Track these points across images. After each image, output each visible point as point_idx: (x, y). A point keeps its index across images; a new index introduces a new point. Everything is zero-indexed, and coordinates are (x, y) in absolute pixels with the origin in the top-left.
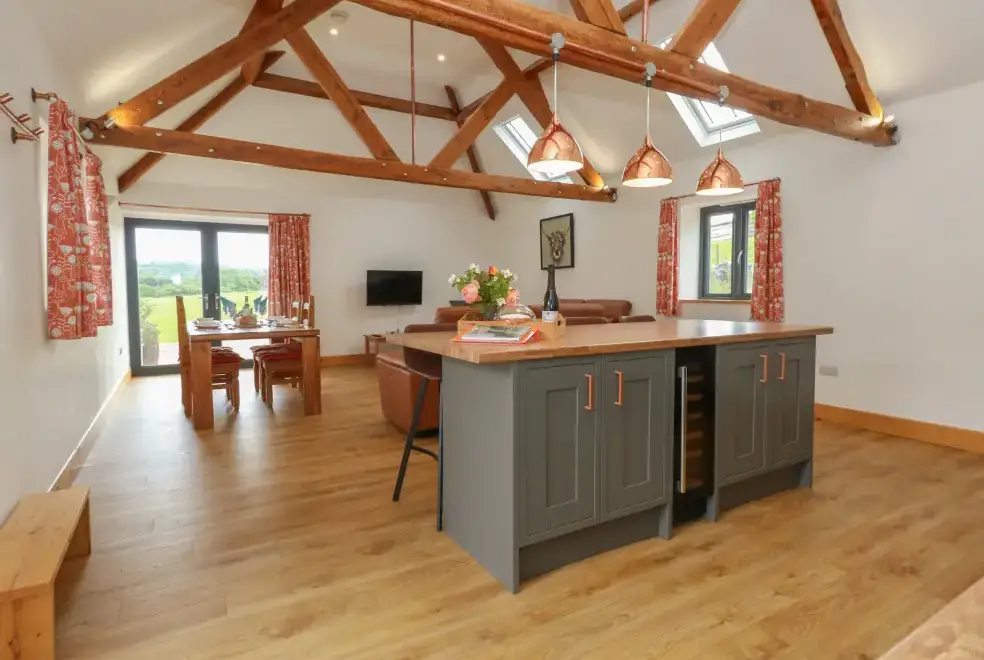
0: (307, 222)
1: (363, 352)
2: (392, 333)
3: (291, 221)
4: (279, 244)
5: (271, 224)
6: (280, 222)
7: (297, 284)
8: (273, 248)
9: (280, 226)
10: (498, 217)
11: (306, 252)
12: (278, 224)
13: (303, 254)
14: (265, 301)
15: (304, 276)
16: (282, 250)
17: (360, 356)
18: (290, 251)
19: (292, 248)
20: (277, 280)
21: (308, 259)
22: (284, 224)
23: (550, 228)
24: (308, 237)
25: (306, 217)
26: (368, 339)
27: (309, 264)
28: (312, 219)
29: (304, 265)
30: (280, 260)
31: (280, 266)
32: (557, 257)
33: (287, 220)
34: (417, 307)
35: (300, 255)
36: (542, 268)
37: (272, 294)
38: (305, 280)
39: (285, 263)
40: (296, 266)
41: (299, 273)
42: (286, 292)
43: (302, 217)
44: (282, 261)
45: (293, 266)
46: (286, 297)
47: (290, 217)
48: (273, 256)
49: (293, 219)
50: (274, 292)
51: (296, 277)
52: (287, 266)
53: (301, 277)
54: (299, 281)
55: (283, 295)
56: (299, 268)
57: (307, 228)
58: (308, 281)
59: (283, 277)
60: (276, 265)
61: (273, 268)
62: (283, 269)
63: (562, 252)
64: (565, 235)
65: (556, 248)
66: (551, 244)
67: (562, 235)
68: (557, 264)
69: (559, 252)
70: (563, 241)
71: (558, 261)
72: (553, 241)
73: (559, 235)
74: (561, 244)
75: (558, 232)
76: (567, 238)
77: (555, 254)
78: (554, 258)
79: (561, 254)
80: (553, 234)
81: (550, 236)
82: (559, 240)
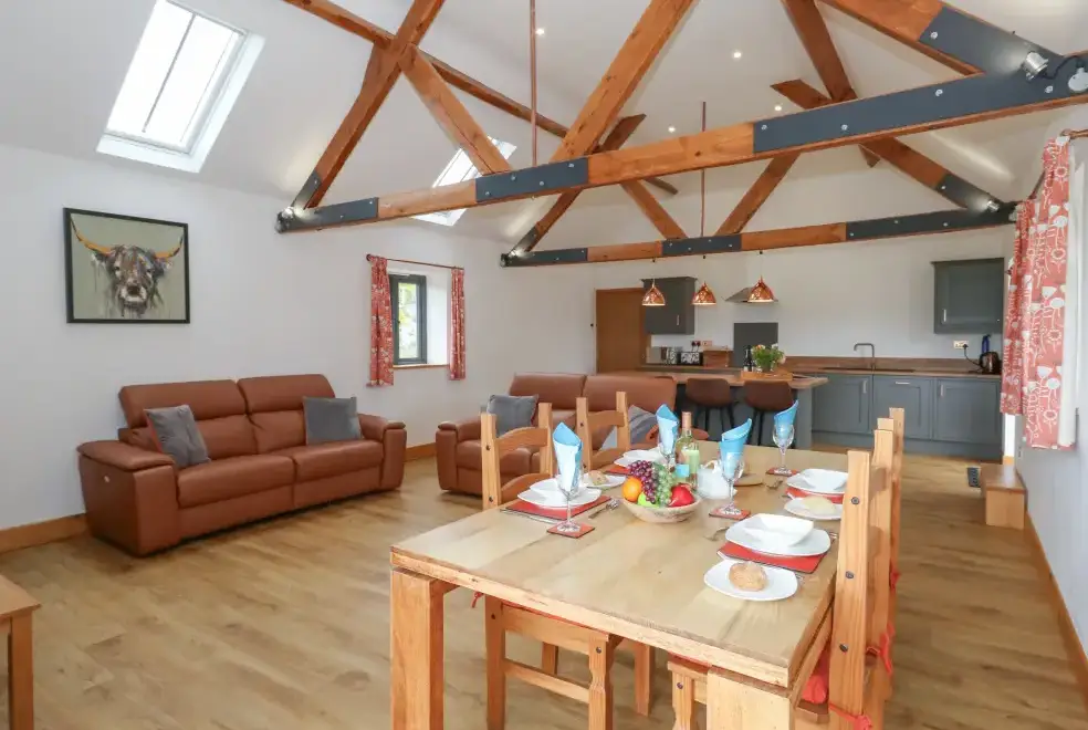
32: (131, 299)
36: (71, 319)
63: (152, 293)
64: (164, 260)
65: (130, 280)
66: (112, 270)
67: (153, 258)
68: (138, 314)
69: (143, 292)
70: (158, 272)
71: (140, 307)
72: (118, 264)
73: (141, 256)
74: (150, 275)
75: (136, 250)
76: (168, 266)
77: (124, 292)
78: (123, 300)
79: (150, 295)
80: (118, 250)
81: (106, 251)
82: (143, 266)
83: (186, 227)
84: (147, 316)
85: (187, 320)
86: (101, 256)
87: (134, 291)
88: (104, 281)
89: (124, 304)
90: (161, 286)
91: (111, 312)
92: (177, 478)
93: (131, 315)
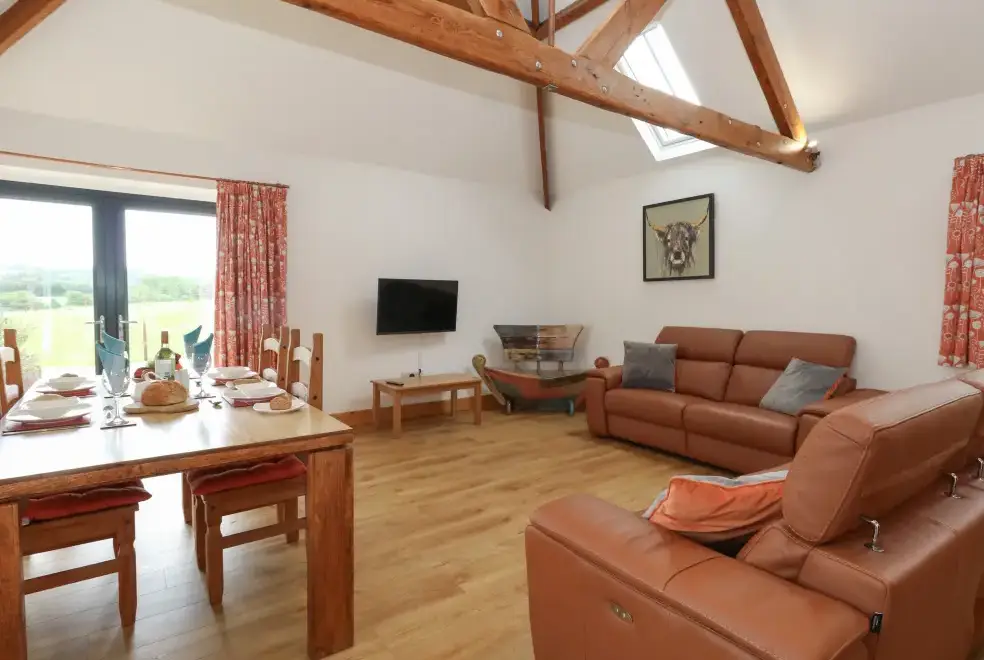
0: (284, 197)
1: (370, 406)
2: (412, 375)
3: (256, 193)
4: (235, 231)
5: (221, 196)
6: (236, 195)
7: (265, 300)
8: (224, 239)
9: (237, 201)
10: (557, 206)
11: (280, 248)
12: (232, 197)
13: (276, 252)
14: (207, 343)
15: (277, 288)
16: (240, 242)
17: (366, 412)
18: (252, 245)
19: (256, 239)
20: (230, 294)
21: (283, 258)
22: (243, 197)
23: (660, 219)
24: (283, 222)
25: (282, 189)
26: (377, 387)
27: (285, 267)
28: (290, 194)
29: (277, 268)
30: (235, 258)
31: (236, 270)
32: (678, 262)
33: (250, 192)
34: (449, 335)
35: (271, 251)
36: (646, 279)
37: (221, 316)
38: (278, 294)
39: (245, 265)
40: (264, 269)
41: (268, 281)
42: (246, 313)
43: (274, 189)
44: (240, 260)
45: (258, 270)
46: (245, 322)
47: (255, 187)
48: (224, 251)
49: (260, 190)
50: (224, 313)
51: (263, 288)
52: (249, 270)
53: (271, 289)
54: (269, 295)
55: (241, 319)
56: (268, 273)
57: (284, 207)
58: (283, 295)
59: (240, 288)
60: (229, 268)
61: (224, 273)
62: (241, 274)
63: (689, 255)
64: (696, 228)
65: (676, 249)
66: (666, 242)
67: (689, 228)
68: (678, 273)
69: (683, 255)
70: (693, 239)
71: (680, 268)
72: (669, 237)
73: (682, 229)
74: (687, 242)
75: (680, 224)
76: (699, 232)
77: (672, 257)
78: (671, 263)
79: (687, 257)
80: (670, 227)
81: (663, 230)
82: (683, 236)
83: (711, 197)
84: (684, 274)
85: (712, 275)
86: (661, 234)
87: (678, 256)
88: (662, 250)
89: (672, 267)
90: (694, 249)
91: (664, 272)
92: (607, 390)
93: (675, 274)
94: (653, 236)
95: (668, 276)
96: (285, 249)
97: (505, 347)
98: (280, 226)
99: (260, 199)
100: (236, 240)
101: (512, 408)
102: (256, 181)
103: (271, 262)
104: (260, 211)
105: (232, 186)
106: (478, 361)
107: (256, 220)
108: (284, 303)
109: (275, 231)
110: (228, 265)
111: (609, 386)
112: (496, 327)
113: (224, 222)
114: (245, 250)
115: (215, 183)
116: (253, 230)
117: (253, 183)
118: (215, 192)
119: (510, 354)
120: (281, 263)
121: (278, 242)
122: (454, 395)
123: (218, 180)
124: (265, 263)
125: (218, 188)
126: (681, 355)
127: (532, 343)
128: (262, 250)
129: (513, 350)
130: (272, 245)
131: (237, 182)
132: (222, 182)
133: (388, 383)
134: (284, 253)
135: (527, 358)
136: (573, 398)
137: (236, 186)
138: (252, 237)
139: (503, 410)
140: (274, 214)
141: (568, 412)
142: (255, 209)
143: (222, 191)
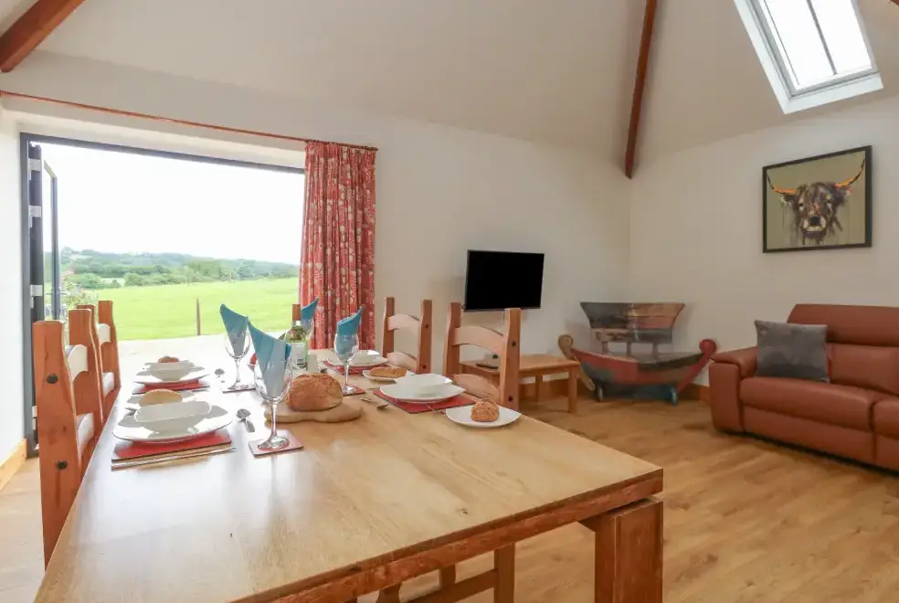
0: (373, 162)
2: (495, 356)
3: (345, 156)
4: (325, 199)
5: (310, 160)
6: (326, 157)
7: (354, 273)
8: (313, 205)
9: (326, 163)
10: (642, 173)
11: (368, 215)
12: (322, 160)
13: (364, 221)
15: (364, 257)
16: (329, 209)
18: (342, 213)
19: (346, 205)
20: (319, 265)
21: (372, 227)
22: (332, 160)
24: (372, 188)
25: (371, 151)
27: (372, 237)
28: (379, 157)
29: (365, 238)
30: (324, 227)
31: (324, 239)
32: (815, 229)
33: (339, 155)
34: (533, 312)
35: (359, 220)
36: (765, 250)
37: (310, 291)
38: (365, 266)
39: (333, 233)
40: (352, 239)
41: (356, 251)
42: (334, 287)
43: (363, 151)
44: (329, 229)
45: (347, 240)
46: (334, 297)
47: (345, 149)
48: (314, 219)
49: (349, 154)
50: (313, 286)
51: (351, 259)
52: (337, 238)
53: (359, 261)
54: (357, 267)
55: (329, 293)
56: (356, 242)
57: (372, 171)
58: (371, 268)
59: (329, 259)
60: (317, 236)
61: (312, 243)
62: (329, 243)
63: (832, 220)
64: (844, 188)
65: (812, 213)
66: (796, 207)
67: (832, 188)
68: (815, 242)
69: (823, 220)
70: (839, 200)
71: (820, 235)
72: (801, 201)
73: (821, 190)
74: (830, 205)
75: (817, 185)
76: (849, 191)
77: (806, 224)
78: (804, 231)
79: (829, 224)
80: (802, 189)
81: (792, 192)
82: (823, 197)
83: (868, 150)
84: (825, 242)
85: (868, 243)
86: (788, 197)
88: (790, 216)
89: (805, 234)
90: (841, 213)
92: (742, 378)
93: (808, 243)
94: (776, 200)
95: (800, 245)
96: (373, 216)
97: (592, 327)
98: (368, 191)
99: (349, 161)
100: (325, 207)
101: (605, 395)
102: (345, 142)
103: (359, 230)
104: (349, 176)
105: (321, 148)
106: (564, 343)
107: (345, 185)
108: (373, 276)
109: (363, 198)
110: (318, 233)
111: (743, 373)
112: (584, 305)
113: (314, 186)
114: (333, 218)
115: (304, 145)
116: (342, 196)
117: (343, 145)
118: (304, 154)
119: (597, 333)
120: (370, 233)
121: (366, 209)
122: (539, 379)
123: (307, 141)
124: (353, 231)
125: (307, 149)
126: (832, 338)
127: (624, 322)
128: (350, 217)
129: (599, 330)
130: (360, 212)
131: (325, 143)
132: (311, 143)
133: (478, 365)
134: (372, 221)
135: (615, 338)
136: (675, 385)
137: (325, 149)
138: (341, 203)
139: (595, 397)
140: (362, 179)
141: (668, 400)
142: (344, 174)
143: (312, 152)
